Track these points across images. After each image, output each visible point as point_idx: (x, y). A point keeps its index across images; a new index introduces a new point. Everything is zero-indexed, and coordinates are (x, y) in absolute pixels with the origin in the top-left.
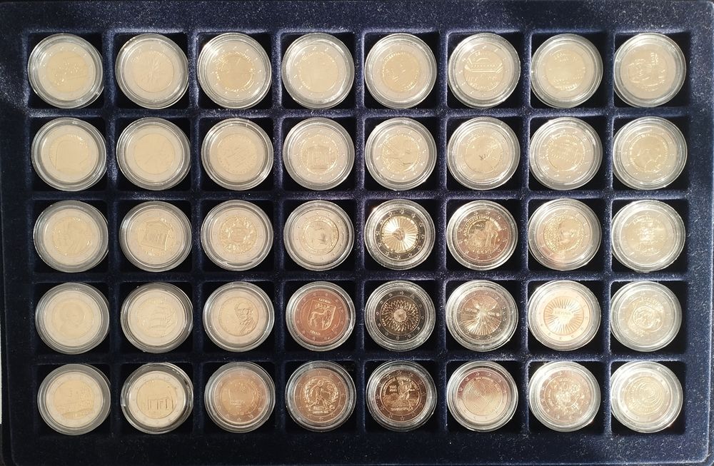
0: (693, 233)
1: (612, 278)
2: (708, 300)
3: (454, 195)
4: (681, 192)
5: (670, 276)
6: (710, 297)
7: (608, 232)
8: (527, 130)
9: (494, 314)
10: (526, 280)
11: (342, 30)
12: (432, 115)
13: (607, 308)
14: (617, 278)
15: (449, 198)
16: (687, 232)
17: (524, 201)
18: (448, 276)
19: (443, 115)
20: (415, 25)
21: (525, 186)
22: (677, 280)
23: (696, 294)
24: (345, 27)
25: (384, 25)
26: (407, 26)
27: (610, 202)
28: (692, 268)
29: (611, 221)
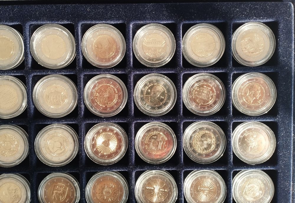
0: (280, 142)
1: (233, 169)
2: (290, 180)
3: (138, 120)
4: (273, 117)
5: (267, 166)
6: (290, 178)
7: (230, 142)
8: (180, 81)
9: (163, 190)
10: (182, 170)
11: (66, 22)
12: (123, 73)
13: (230, 187)
14: (236, 169)
15: (135, 122)
16: (277, 141)
17: (180, 123)
18: (136, 168)
19: (130, 72)
20: (110, 19)
21: (180, 114)
22: (272, 169)
23: (283, 177)
24: (68, 20)
25: (92, 19)
26: (106, 19)
27: (231, 123)
28: (280, 162)
29: (232, 135)
